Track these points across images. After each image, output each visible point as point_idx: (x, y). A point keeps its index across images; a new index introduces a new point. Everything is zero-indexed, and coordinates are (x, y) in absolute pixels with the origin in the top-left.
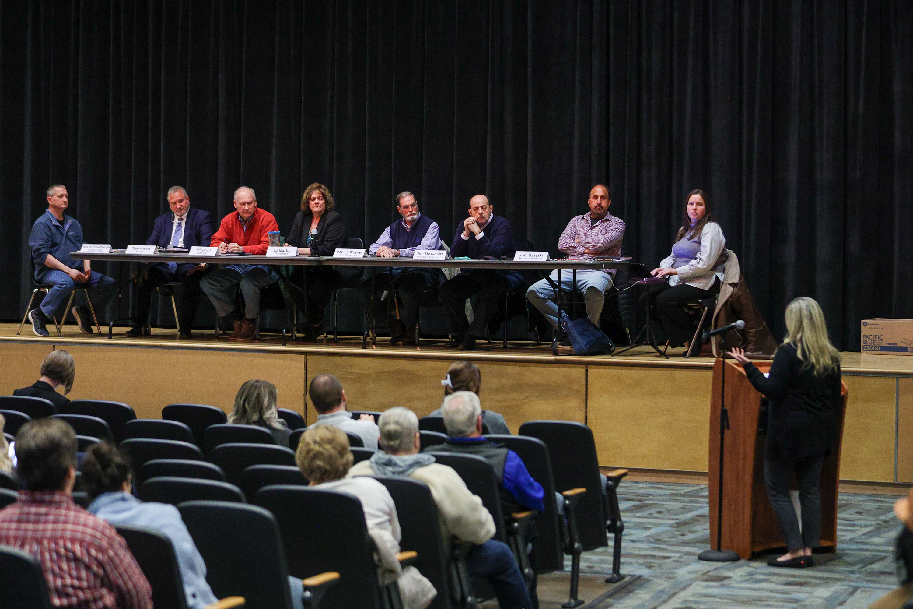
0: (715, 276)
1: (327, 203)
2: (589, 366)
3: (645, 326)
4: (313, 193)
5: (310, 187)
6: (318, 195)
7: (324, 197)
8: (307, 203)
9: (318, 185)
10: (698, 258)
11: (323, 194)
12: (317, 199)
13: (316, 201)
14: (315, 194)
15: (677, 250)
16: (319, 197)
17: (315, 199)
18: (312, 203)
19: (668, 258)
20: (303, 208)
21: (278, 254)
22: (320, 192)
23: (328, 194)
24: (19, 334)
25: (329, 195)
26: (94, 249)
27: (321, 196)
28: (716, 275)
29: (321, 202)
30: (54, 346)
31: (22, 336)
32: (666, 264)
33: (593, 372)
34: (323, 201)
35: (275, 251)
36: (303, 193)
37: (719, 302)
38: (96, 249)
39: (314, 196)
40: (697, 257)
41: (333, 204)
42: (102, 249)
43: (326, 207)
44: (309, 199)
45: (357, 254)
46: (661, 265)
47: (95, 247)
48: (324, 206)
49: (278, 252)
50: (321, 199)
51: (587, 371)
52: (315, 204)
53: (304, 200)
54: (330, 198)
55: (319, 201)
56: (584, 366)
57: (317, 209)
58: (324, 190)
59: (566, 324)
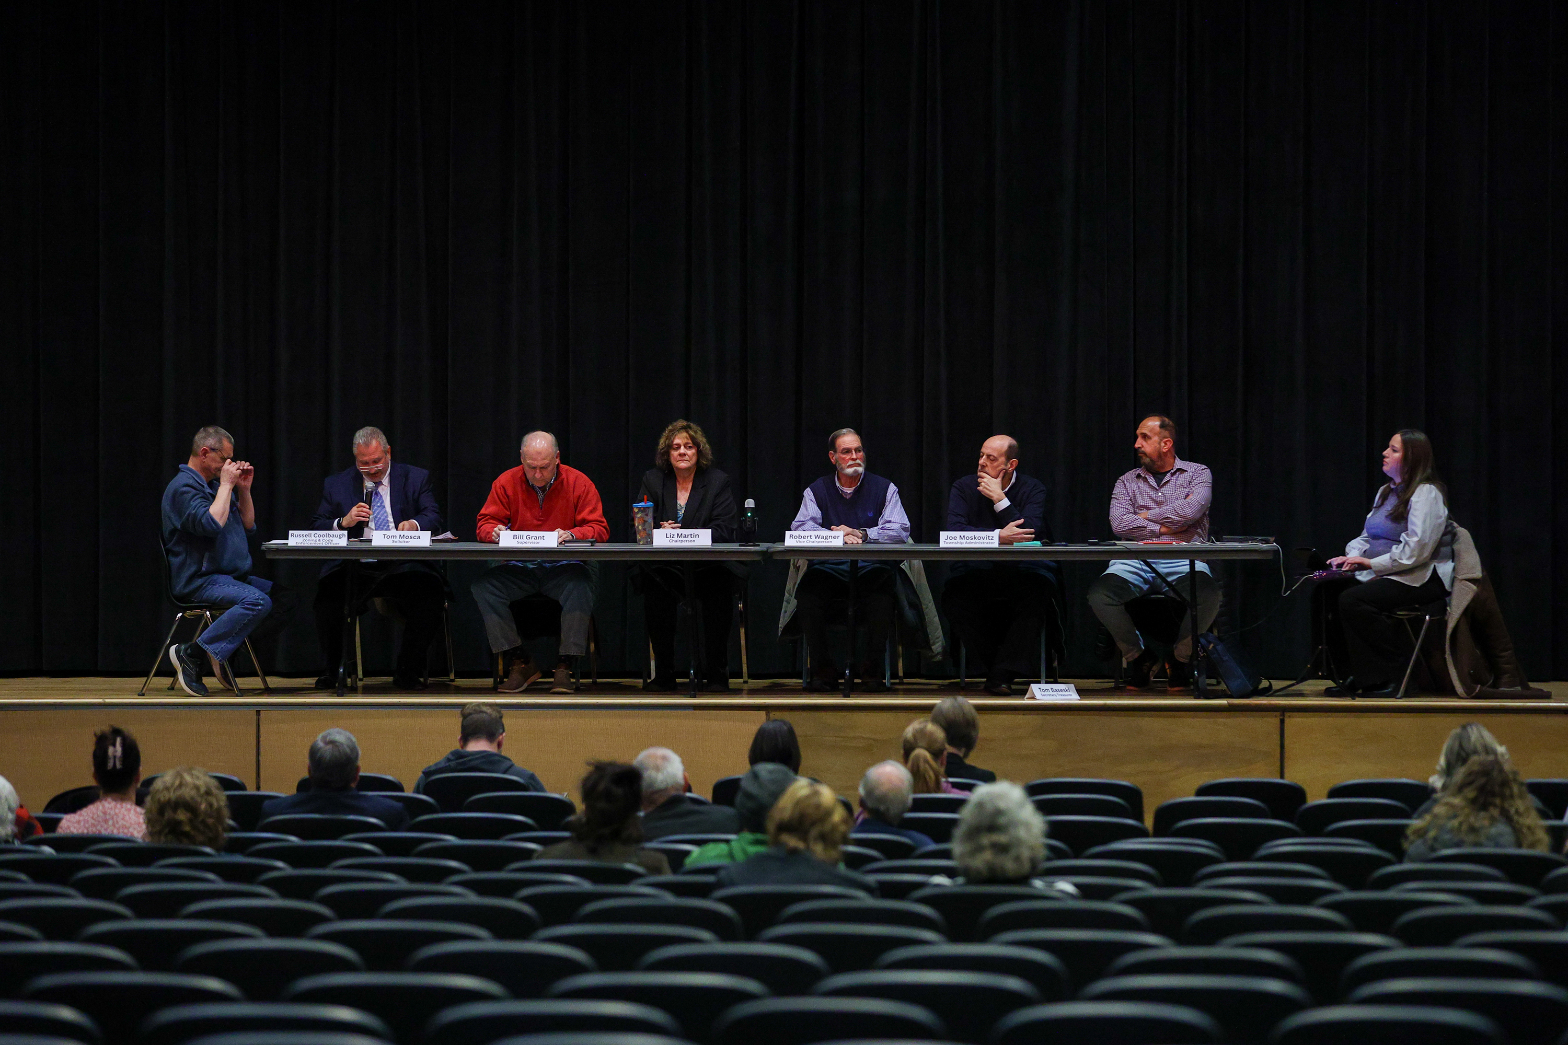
0: (1432, 566)
1: (700, 453)
2: (1287, 714)
3: (1320, 647)
4: (677, 437)
5: (670, 427)
6: (686, 441)
7: (696, 444)
8: (667, 453)
9: (685, 423)
10: (1401, 542)
11: (692, 438)
12: (682, 447)
13: (682, 450)
14: (680, 439)
15: (1372, 528)
16: (687, 443)
17: (679, 446)
18: (675, 453)
19: (1358, 539)
20: (659, 461)
21: (676, 541)
22: (688, 436)
23: (702, 439)
24: (143, 695)
25: (704, 440)
26: (313, 538)
27: (690, 441)
28: (1435, 566)
29: (690, 452)
30: (258, 712)
31: (147, 697)
32: (1355, 549)
33: (1293, 722)
34: (693, 451)
35: (668, 536)
36: (660, 437)
37: (1454, 608)
38: (318, 538)
39: (677, 441)
40: (1401, 539)
41: (710, 457)
42: (331, 538)
43: (698, 462)
44: (670, 447)
45: (829, 540)
46: (1347, 549)
47: (316, 535)
48: (694, 460)
49: (676, 538)
50: (690, 447)
51: (1282, 722)
52: (680, 455)
53: (661, 450)
54: (705, 445)
55: (686, 450)
56: (1278, 714)
57: (682, 464)
58: (696, 432)
59: (1213, 647)
